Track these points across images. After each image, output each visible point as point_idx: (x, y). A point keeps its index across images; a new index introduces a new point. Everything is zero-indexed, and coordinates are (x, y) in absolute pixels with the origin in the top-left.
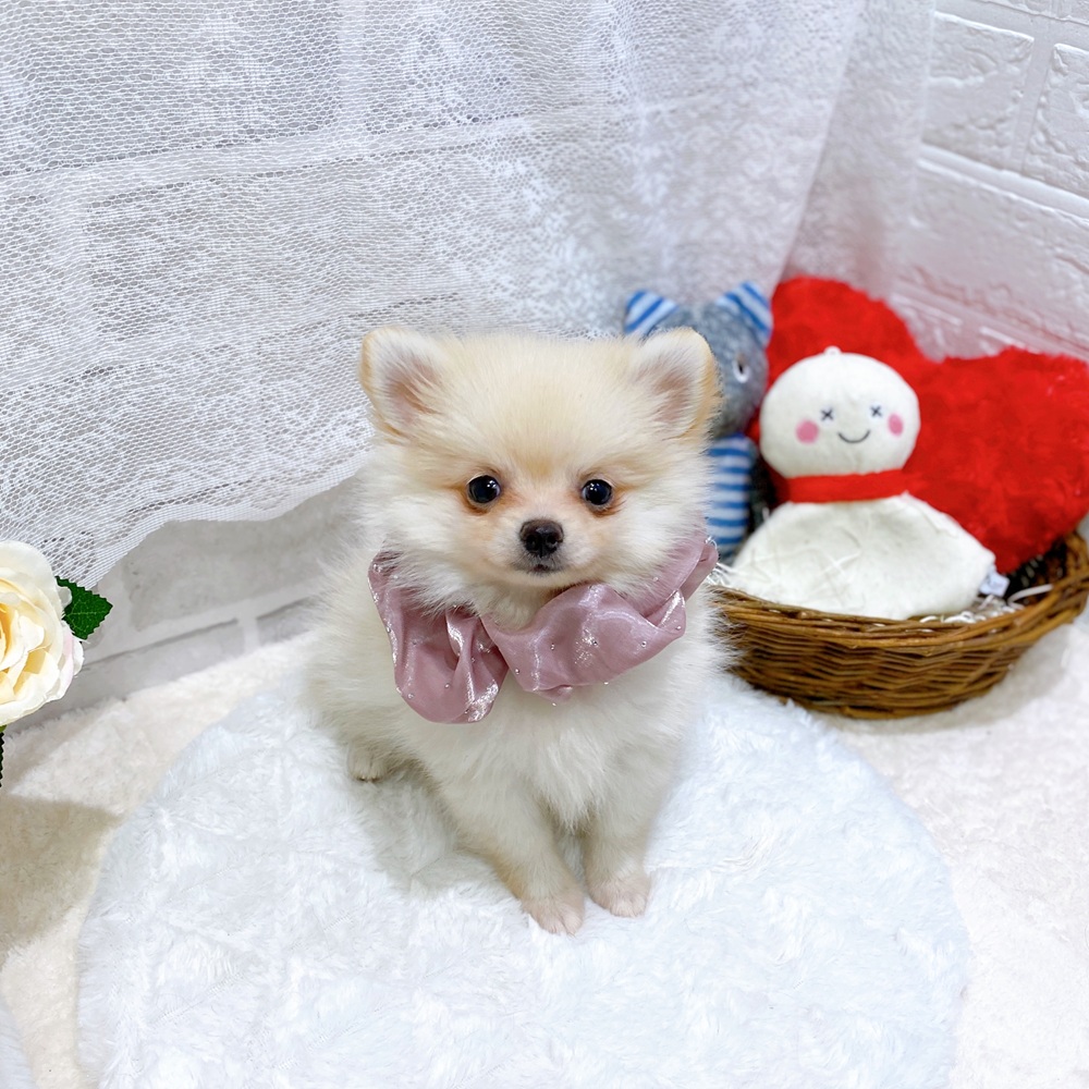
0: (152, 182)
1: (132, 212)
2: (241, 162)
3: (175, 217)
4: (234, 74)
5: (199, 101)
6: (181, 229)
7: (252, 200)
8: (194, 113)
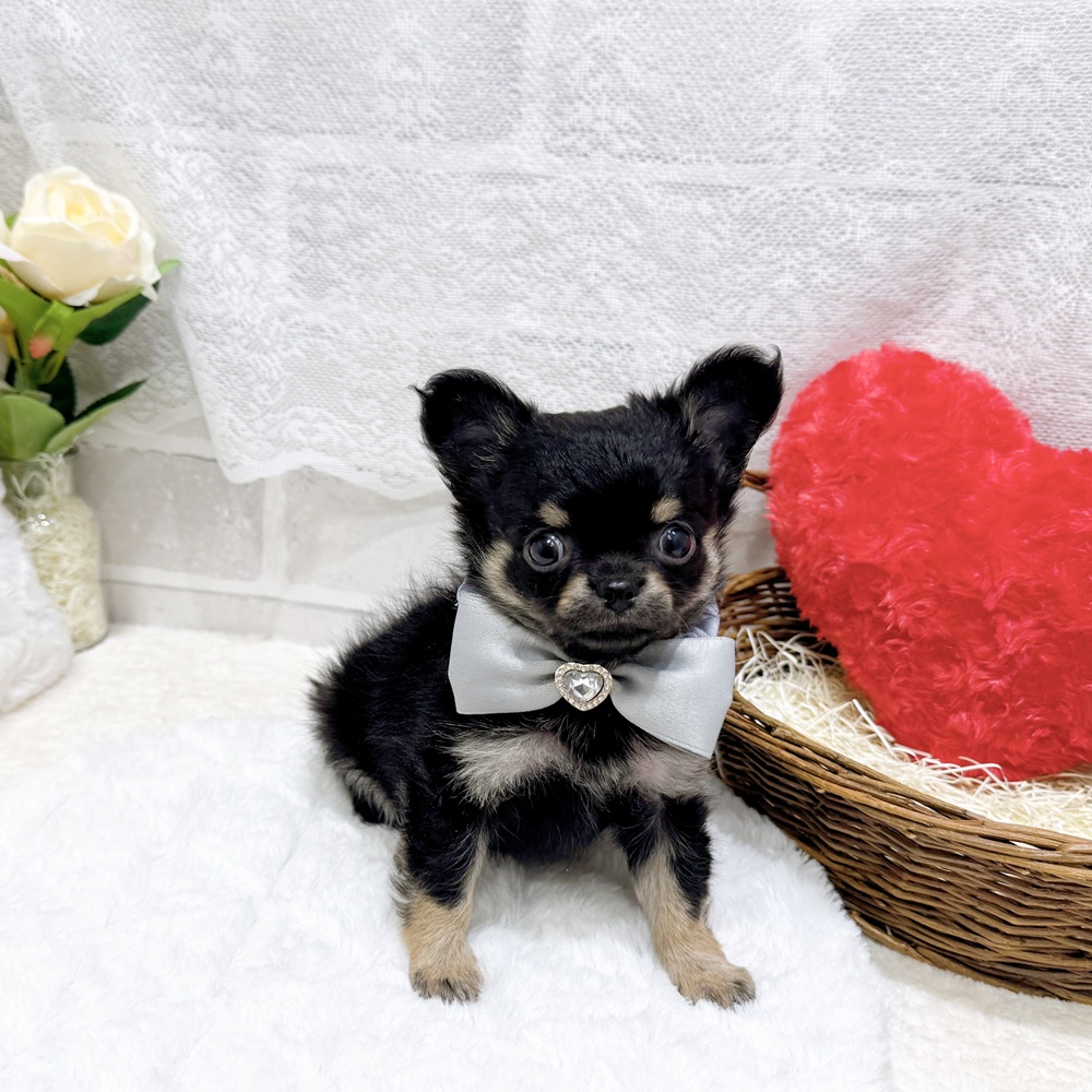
0: (342, 159)
1: (325, 183)
2: (413, 153)
3: (357, 196)
4: (414, 70)
5: (384, 92)
6: (361, 207)
7: (418, 190)
8: (380, 103)
